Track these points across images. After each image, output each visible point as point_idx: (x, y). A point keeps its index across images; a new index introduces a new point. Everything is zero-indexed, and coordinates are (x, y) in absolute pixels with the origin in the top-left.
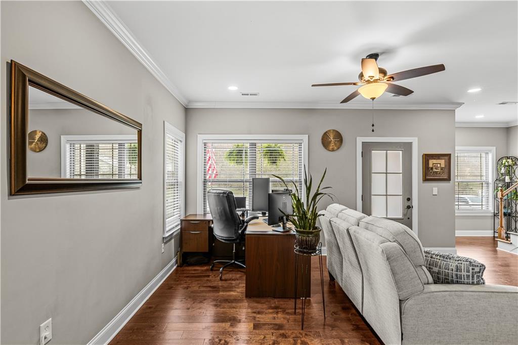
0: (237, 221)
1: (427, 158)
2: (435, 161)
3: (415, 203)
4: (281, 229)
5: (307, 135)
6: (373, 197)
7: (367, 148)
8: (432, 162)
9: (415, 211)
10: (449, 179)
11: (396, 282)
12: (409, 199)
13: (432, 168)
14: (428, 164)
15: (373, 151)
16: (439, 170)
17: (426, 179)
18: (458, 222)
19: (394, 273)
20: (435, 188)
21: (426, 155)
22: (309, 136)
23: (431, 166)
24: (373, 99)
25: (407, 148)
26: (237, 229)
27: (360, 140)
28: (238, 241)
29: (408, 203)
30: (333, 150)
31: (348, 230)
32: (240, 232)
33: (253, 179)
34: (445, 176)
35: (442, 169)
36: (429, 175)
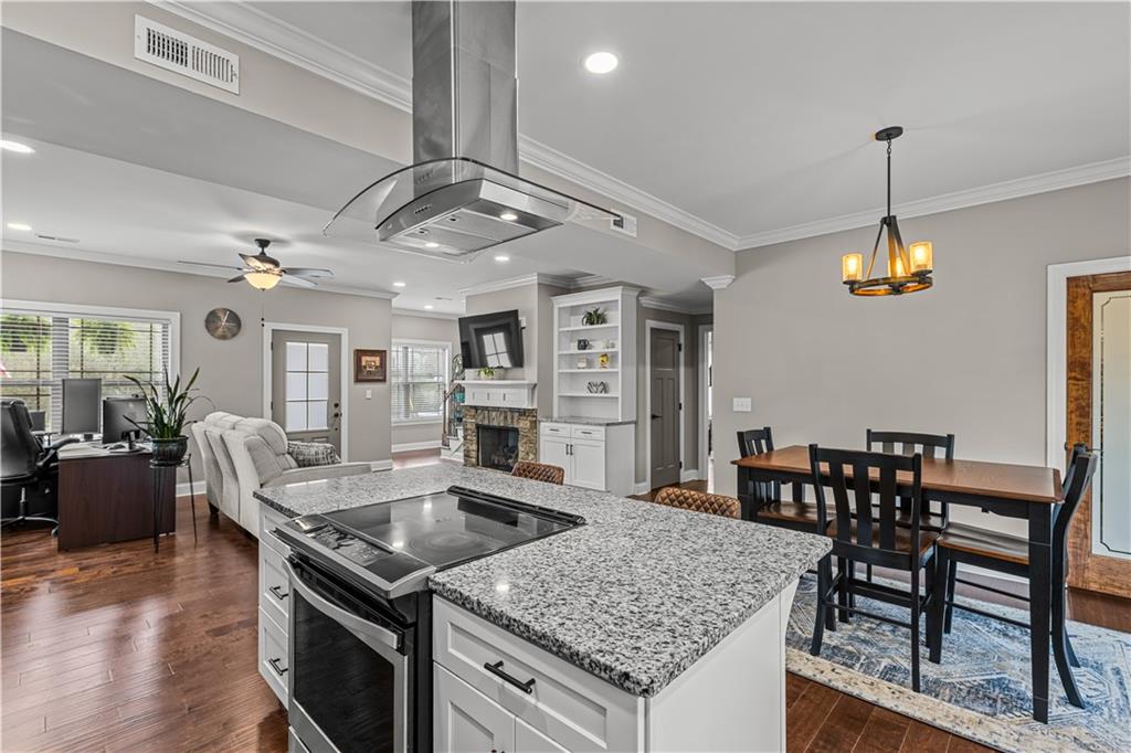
0: (34, 448)
1: (359, 354)
2: (368, 358)
3: (344, 409)
4: (126, 448)
5: (178, 314)
6: (288, 404)
7: (279, 338)
8: (364, 359)
9: (344, 420)
10: (384, 380)
11: (257, 469)
12: (336, 405)
13: (365, 367)
14: (361, 361)
15: (288, 343)
16: (373, 369)
17: (358, 380)
18: (394, 434)
19: (254, 461)
20: (369, 390)
21: (358, 350)
22: (181, 315)
23: (363, 364)
24: (263, 290)
25: (334, 341)
26: (33, 459)
27: (269, 326)
28: (36, 479)
29: (336, 411)
30: (224, 337)
31: (221, 436)
32: (41, 464)
33: (63, 381)
34: (380, 375)
35: (377, 367)
36: (361, 376)
